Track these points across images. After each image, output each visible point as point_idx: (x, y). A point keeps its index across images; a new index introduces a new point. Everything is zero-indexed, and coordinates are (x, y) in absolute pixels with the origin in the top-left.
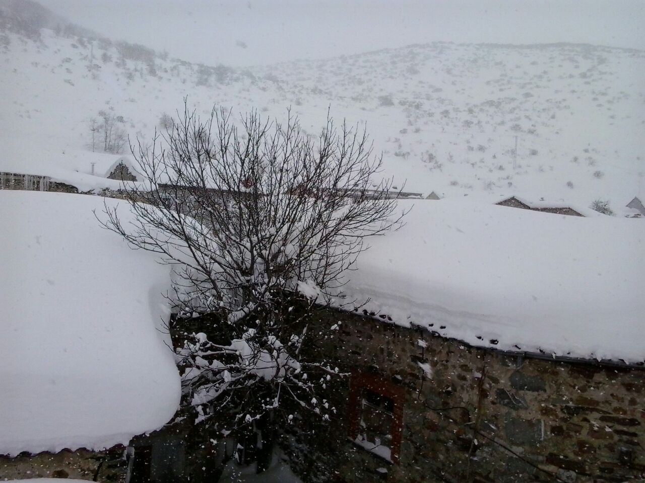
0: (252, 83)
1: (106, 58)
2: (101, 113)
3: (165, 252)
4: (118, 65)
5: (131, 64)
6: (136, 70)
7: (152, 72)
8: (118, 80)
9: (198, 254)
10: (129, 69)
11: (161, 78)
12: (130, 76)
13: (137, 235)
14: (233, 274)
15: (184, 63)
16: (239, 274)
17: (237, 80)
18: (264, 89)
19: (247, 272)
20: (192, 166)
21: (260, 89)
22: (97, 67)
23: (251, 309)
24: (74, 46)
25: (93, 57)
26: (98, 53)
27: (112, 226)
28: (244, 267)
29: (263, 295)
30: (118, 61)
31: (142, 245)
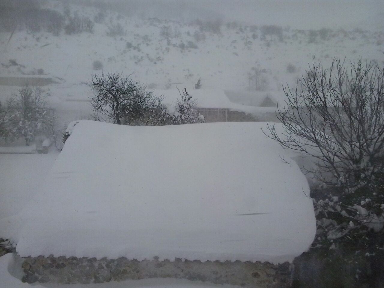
0: (345, 36)
1: (254, 37)
2: (253, 69)
3: (303, 150)
4: (261, 39)
5: (268, 37)
6: (271, 41)
7: (281, 40)
8: (262, 48)
9: (324, 151)
10: (268, 41)
11: (286, 43)
12: (268, 45)
13: (286, 140)
14: (347, 163)
15: (300, 31)
16: (352, 163)
17: (334, 36)
18: (353, 39)
19: (357, 161)
20: (318, 97)
21: (350, 39)
22: (250, 43)
23: (362, 186)
24: (237, 33)
25: (248, 37)
26: (250, 34)
27: (272, 136)
28: (354, 158)
29: (370, 177)
30: (261, 37)
31: (290, 146)
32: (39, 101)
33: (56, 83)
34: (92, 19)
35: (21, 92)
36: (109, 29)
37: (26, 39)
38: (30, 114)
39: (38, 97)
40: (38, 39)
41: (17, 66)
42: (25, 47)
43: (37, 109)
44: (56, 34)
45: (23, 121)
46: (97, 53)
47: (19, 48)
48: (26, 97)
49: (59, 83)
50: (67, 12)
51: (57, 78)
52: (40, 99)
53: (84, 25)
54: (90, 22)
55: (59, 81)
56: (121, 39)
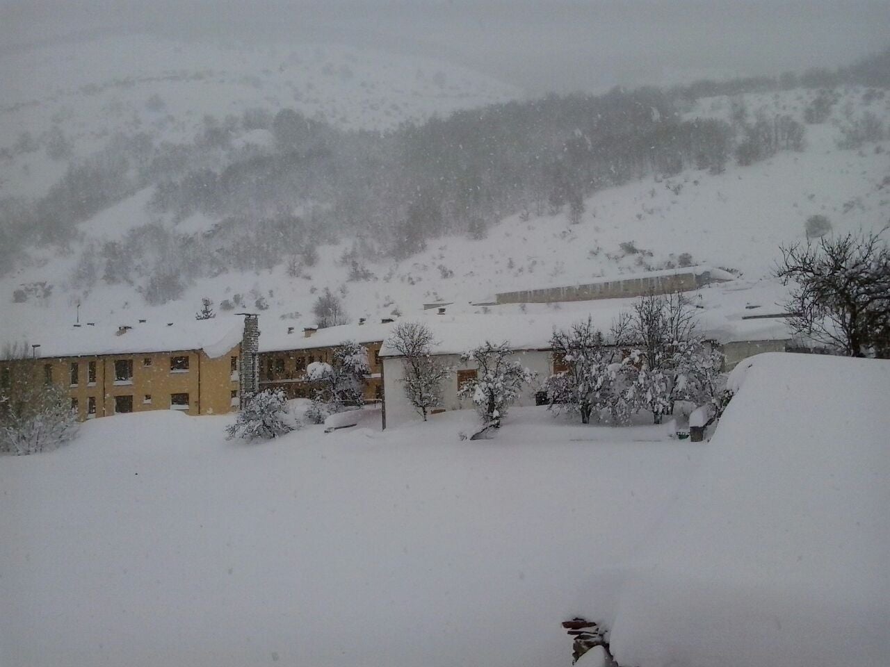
32: (677, 325)
33: (721, 281)
34: (798, 117)
35: (640, 309)
36: (843, 132)
37: (653, 194)
38: (661, 356)
39: (677, 315)
40: (677, 190)
41: (637, 255)
42: (651, 212)
43: (675, 343)
44: (718, 170)
45: (646, 371)
46: (814, 195)
47: (639, 217)
48: (650, 319)
49: (727, 281)
50: (739, 115)
51: (722, 268)
52: (681, 320)
53: (780, 137)
54: (794, 125)
55: (729, 275)
56: (878, 151)
